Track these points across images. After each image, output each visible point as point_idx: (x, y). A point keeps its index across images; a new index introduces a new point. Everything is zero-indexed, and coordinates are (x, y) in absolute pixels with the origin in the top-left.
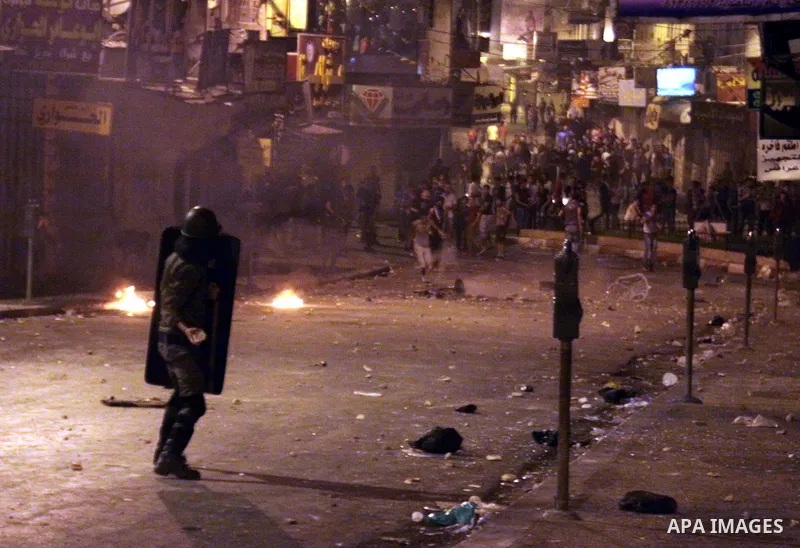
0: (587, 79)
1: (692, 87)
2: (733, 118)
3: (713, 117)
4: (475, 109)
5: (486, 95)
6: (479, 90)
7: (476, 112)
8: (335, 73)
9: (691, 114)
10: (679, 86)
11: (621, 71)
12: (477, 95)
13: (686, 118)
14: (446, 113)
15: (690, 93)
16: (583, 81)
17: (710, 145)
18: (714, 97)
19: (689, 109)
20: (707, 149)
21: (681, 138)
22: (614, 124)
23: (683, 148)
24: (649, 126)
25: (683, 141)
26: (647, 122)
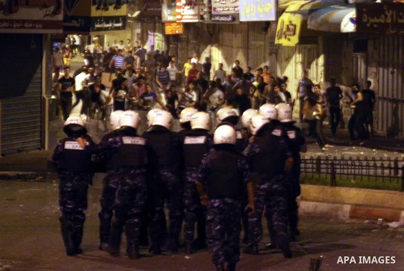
9: (355, 20)
20: (362, 66)
21: (318, 57)
22: (210, 51)
23: (321, 69)
24: (284, 42)
25: (321, 60)
26: (280, 38)
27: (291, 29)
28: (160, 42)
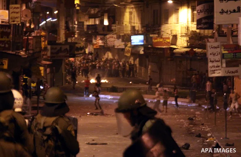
0: (99, 38)
1: (143, 41)
2: (159, 52)
3: (151, 51)
4: (76, 51)
5: (79, 47)
6: (77, 45)
7: (76, 53)
8: (45, 43)
9: (144, 51)
10: (138, 41)
11: (115, 36)
12: (76, 47)
13: (142, 52)
14: (67, 53)
15: (142, 43)
16: (98, 39)
17: (149, 61)
18: (151, 45)
19: (143, 49)
20: (147, 62)
21: (137, 59)
22: (108, 53)
23: (138, 62)
24: (127, 55)
25: (138, 60)
26: (126, 53)
27: (128, 51)
28: (92, 49)
